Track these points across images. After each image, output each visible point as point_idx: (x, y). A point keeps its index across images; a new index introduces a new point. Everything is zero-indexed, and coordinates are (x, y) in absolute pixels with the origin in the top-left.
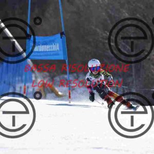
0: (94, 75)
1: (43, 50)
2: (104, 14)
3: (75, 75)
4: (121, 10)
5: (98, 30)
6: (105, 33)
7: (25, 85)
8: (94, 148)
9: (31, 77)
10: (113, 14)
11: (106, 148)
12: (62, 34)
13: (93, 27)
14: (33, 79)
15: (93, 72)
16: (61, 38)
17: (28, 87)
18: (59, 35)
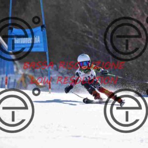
0: (83, 70)
1: (24, 43)
2: (83, 7)
3: (55, 66)
4: (99, 4)
5: (78, 23)
6: (84, 26)
7: (7, 76)
8: (73, 136)
9: (12, 69)
10: (91, 8)
11: (85, 137)
12: (43, 27)
13: (73, 21)
14: (15, 70)
15: (83, 67)
16: (42, 31)
17: (10, 78)
18: (40, 28)
